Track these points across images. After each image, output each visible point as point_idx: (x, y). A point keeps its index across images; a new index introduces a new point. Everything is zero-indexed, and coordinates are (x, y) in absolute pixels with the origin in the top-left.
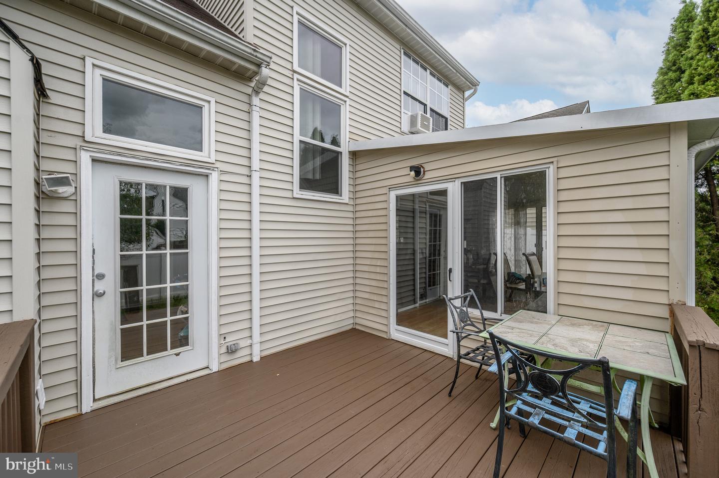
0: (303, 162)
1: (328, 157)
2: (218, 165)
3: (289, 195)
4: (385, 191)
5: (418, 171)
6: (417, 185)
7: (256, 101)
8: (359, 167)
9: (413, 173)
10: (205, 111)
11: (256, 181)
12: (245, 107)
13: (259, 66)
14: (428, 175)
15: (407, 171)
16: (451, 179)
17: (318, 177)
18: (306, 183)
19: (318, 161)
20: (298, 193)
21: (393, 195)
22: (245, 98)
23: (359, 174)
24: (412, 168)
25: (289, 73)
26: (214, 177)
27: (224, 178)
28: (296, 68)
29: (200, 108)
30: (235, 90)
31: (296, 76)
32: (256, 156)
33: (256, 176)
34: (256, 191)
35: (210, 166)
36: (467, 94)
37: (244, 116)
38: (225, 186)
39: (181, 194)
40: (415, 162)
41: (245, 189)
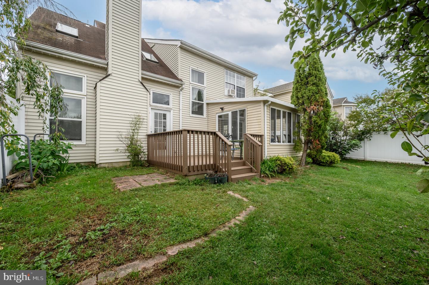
0: (193, 107)
1: (200, 105)
2: (173, 108)
3: (189, 115)
4: (215, 114)
5: (222, 109)
6: (222, 112)
7: (181, 93)
8: (209, 108)
9: (221, 109)
10: (170, 96)
11: (181, 112)
12: (178, 94)
13: (182, 85)
14: (225, 110)
15: (219, 109)
16: (229, 111)
17: (197, 110)
18: (193, 112)
19: (197, 106)
20: (191, 115)
21: (217, 115)
22: (178, 92)
23: (209, 110)
24: (221, 108)
25: (189, 84)
26: (172, 111)
27: (174, 111)
28: (191, 82)
29: (169, 96)
30: (176, 90)
31: (191, 84)
32: (181, 106)
33: (181, 111)
34: (181, 114)
35: (171, 109)
36: (254, 78)
37: (178, 96)
38: (174, 113)
39: (165, 116)
40: (222, 107)
41: (178, 114)
